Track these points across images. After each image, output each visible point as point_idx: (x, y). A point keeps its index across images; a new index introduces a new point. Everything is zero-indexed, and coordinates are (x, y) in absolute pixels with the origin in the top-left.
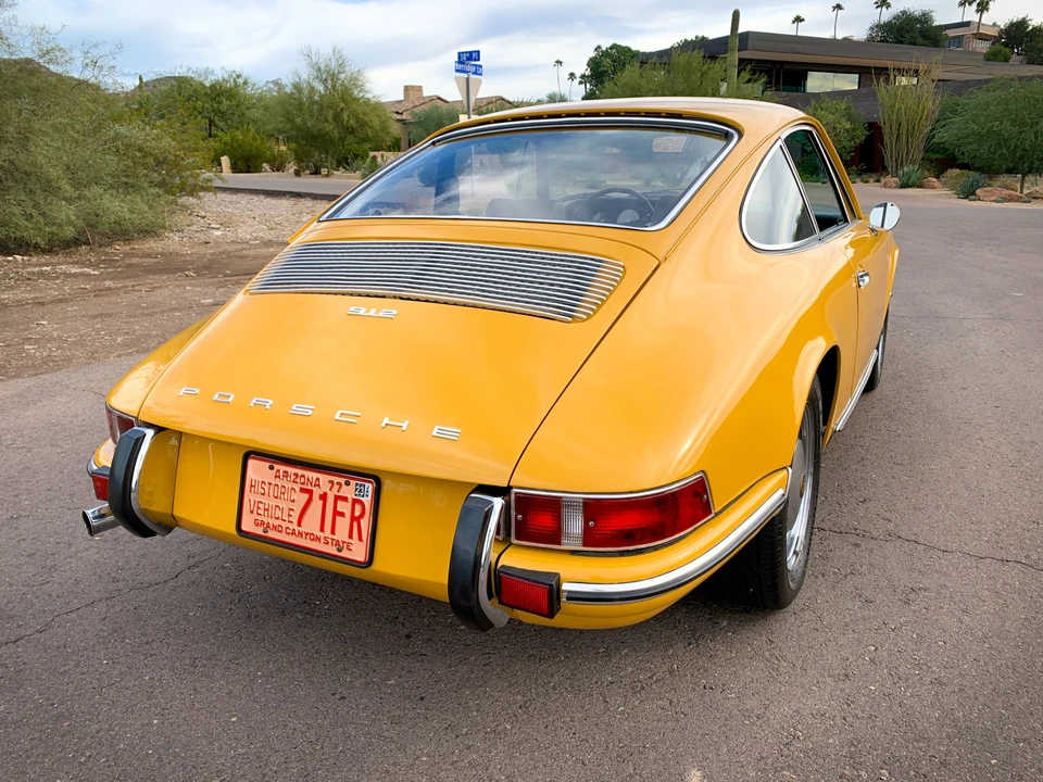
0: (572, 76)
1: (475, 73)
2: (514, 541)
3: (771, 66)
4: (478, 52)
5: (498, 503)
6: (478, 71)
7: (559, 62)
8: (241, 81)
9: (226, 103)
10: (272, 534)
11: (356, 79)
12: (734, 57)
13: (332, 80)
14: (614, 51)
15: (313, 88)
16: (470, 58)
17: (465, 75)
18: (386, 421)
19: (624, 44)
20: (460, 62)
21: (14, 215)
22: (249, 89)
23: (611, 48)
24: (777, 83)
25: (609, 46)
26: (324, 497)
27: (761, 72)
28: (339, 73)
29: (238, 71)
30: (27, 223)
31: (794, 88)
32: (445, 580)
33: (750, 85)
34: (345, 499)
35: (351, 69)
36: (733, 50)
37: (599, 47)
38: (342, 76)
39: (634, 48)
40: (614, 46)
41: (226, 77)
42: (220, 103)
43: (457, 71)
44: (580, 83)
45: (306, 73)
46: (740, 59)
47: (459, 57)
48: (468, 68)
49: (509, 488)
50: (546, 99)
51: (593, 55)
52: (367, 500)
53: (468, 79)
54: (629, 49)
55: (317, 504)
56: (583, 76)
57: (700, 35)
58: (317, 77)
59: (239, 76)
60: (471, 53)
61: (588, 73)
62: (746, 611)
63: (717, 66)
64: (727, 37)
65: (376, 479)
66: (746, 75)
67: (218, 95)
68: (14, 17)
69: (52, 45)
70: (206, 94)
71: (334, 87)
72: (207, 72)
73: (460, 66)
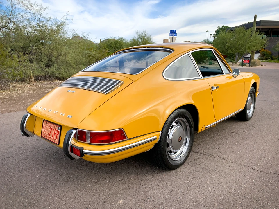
0: (211, 35)
1: (175, 36)
2: (78, 141)
3: (268, 30)
4: (176, 30)
5: (75, 132)
6: (176, 35)
7: (207, 31)
8: (122, 39)
9: (119, 45)
10: (46, 137)
11: (149, 38)
12: (255, 28)
13: (143, 38)
14: (223, 27)
15: (138, 41)
16: (173, 32)
17: (172, 36)
18: (61, 113)
19: (226, 26)
20: (171, 33)
21: (63, 72)
22: (125, 41)
23: (222, 27)
24: (270, 35)
25: (222, 26)
26: (53, 129)
27: (263, 31)
28: (145, 37)
29: (122, 37)
30: (65, 73)
31: (277, 36)
32: (62, 146)
33: (259, 35)
34: (56, 130)
35: (148, 35)
36: (254, 26)
37: (219, 27)
38: (146, 37)
39: (229, 27)
40: (223, 26)
41: (119, 39)
42: (117, 45)
43: (170, 35)
44: (213, 37)
45: (137, 37)
46: (256, 28)
47: (171, 32)
48: (173, 34)
49: (77, 129)
50: (203, 41)
51: (217, 29)
52: (59, 131)
53: (173, 37)
54: (228, 27)
55: (52, 131)
56: (214, 35)
57: (250, 22)
58: (139, 38)
59: (122, 38)
60: (174, 30)
61: (216, 34)
62: (164, 170)
63: (249, 31)
64: (253, 23)
65: (61, 126)
66: (258, 33)
67: (117, 43)
68: (68, 27)
69: (75, 33)
70: (114, 43)
71: (143, 40)
72: (115, 37)
73: (171, 34)
